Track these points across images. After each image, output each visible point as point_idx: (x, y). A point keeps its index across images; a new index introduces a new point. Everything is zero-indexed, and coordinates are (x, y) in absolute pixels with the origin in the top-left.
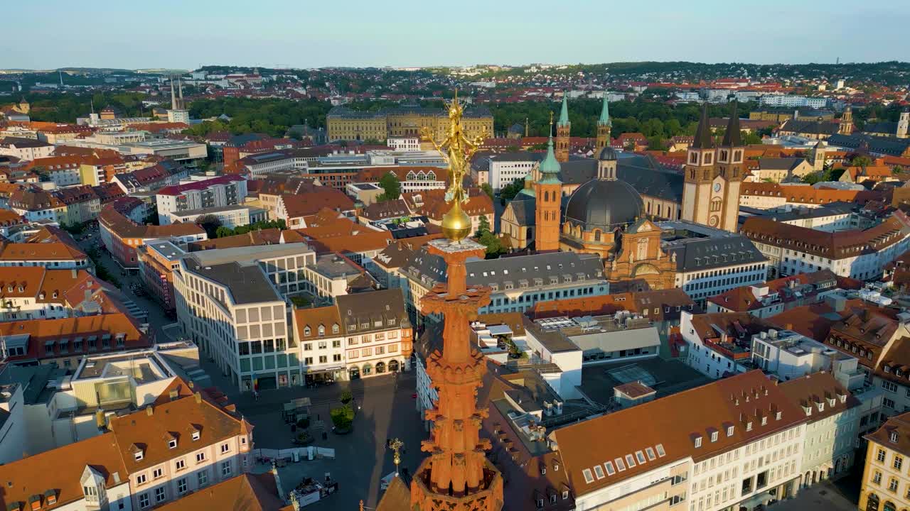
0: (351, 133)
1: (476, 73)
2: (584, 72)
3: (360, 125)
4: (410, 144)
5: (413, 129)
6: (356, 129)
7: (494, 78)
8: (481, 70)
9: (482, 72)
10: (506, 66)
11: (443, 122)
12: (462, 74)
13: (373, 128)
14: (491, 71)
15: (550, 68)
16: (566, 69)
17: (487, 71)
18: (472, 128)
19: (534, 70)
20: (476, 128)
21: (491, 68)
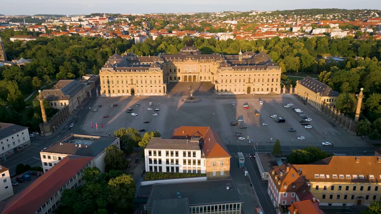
0: (125, 87)
1: (224, 16)
2: (282, 15)
3: (135, 79)
4: (187, 158)
5: (192, 75)
6: (129, 82)
7: (234, 18)
8: (226, 14)
9: (227, 15)
10: (238, 12)
11: (224, 75)
12: (217, 16)
13: (148, 82)
14: (231, 14)
15: (262, 13)
16: (271, 13)
17: (229, 14)
18: (257, 80)
19: (254, 13)
20: (261, 80)
21: (231, 13)
